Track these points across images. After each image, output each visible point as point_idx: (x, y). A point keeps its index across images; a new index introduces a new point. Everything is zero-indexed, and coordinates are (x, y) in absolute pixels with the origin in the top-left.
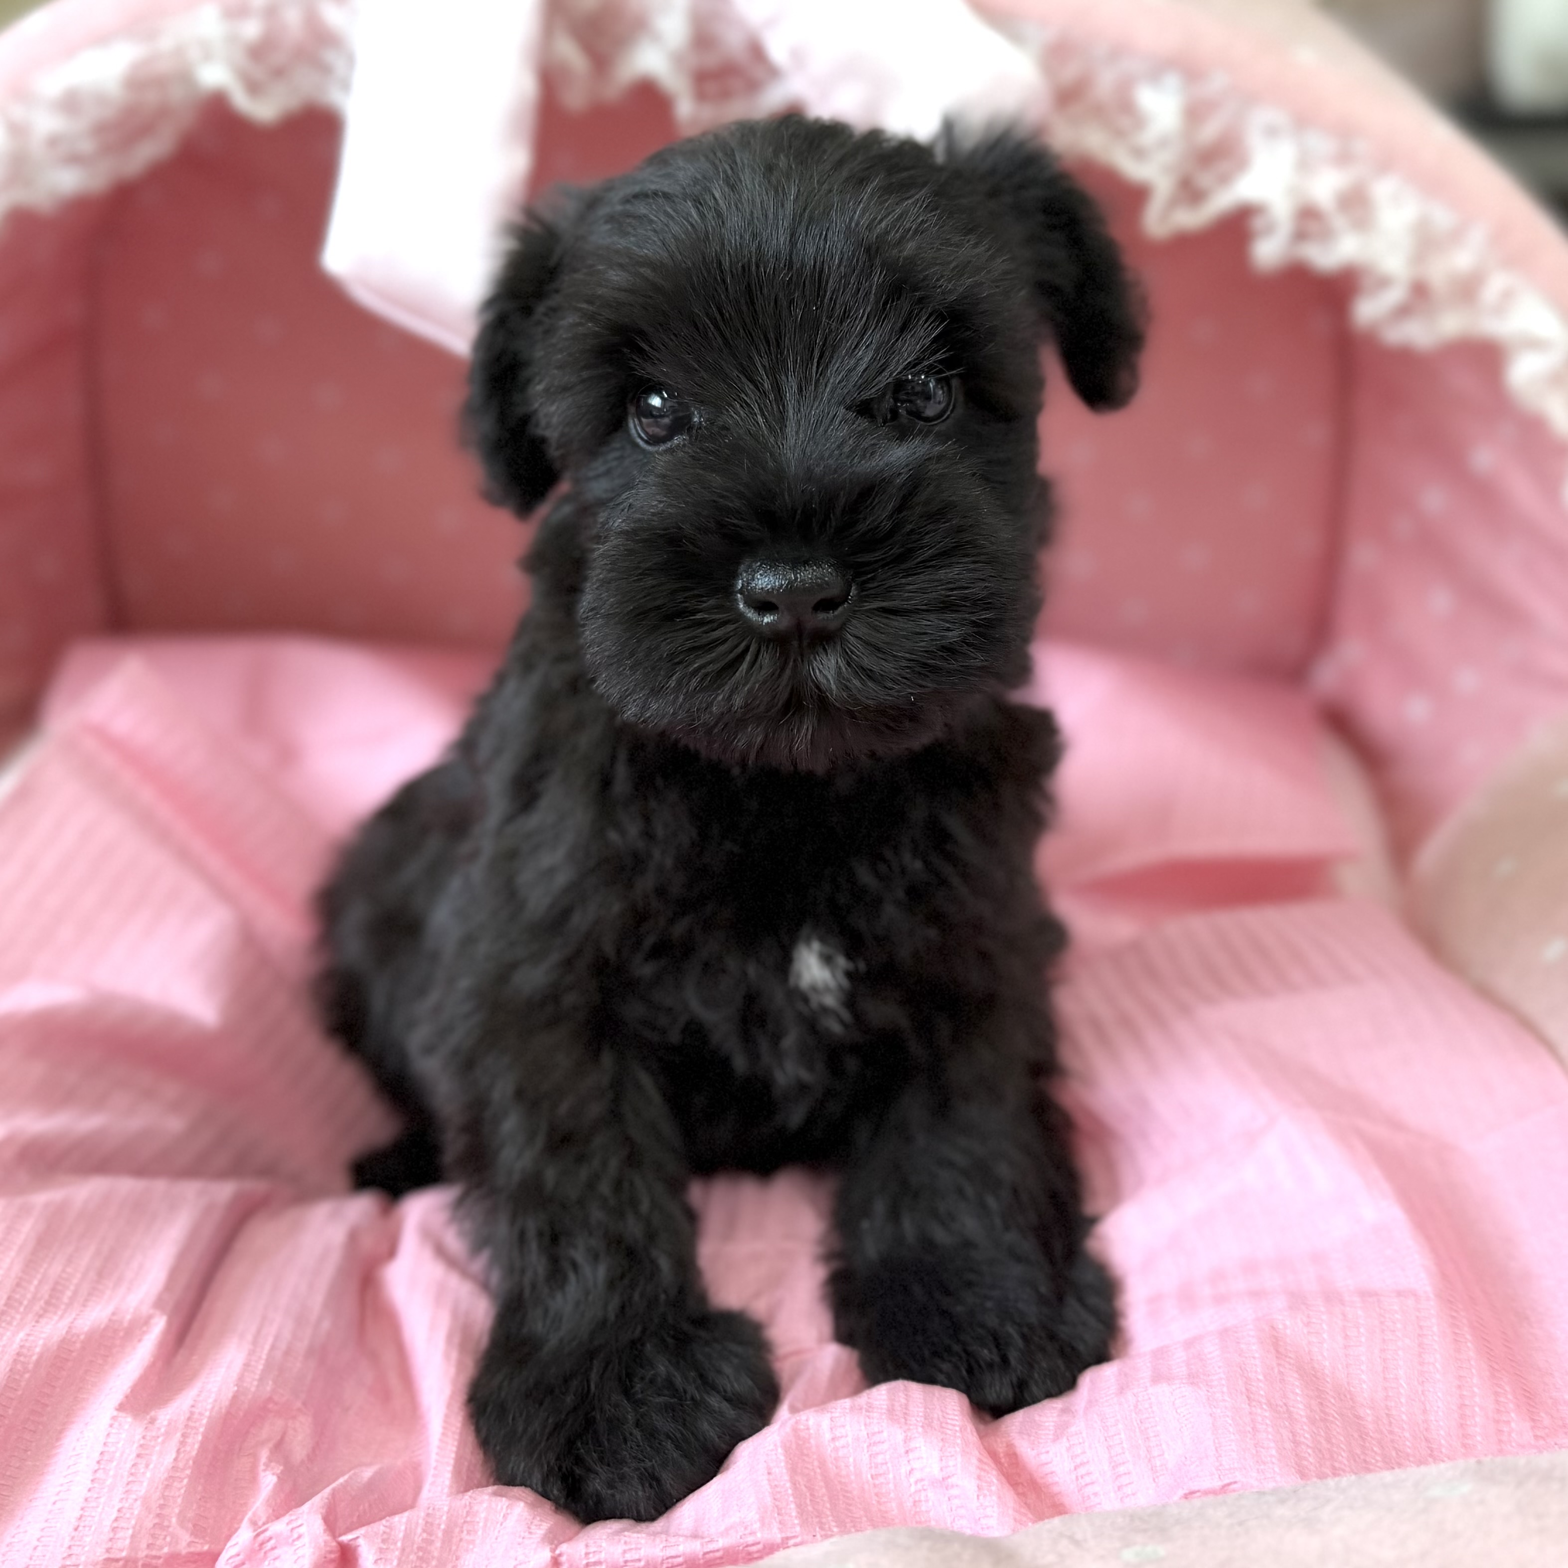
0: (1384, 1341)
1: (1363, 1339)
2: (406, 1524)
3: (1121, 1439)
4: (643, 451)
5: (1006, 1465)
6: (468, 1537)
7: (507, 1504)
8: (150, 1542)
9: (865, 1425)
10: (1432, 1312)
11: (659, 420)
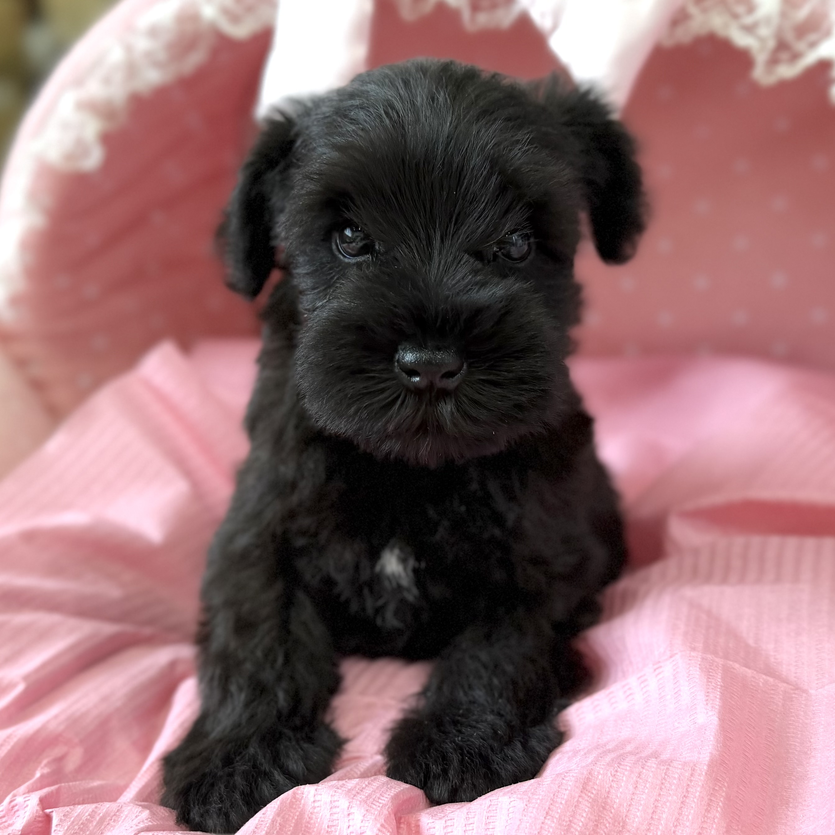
1: (646, 791)
2: (81, 811)
3: (473, 826)
6: (112, 823)
9: (332, 796)
11: (350, 244)
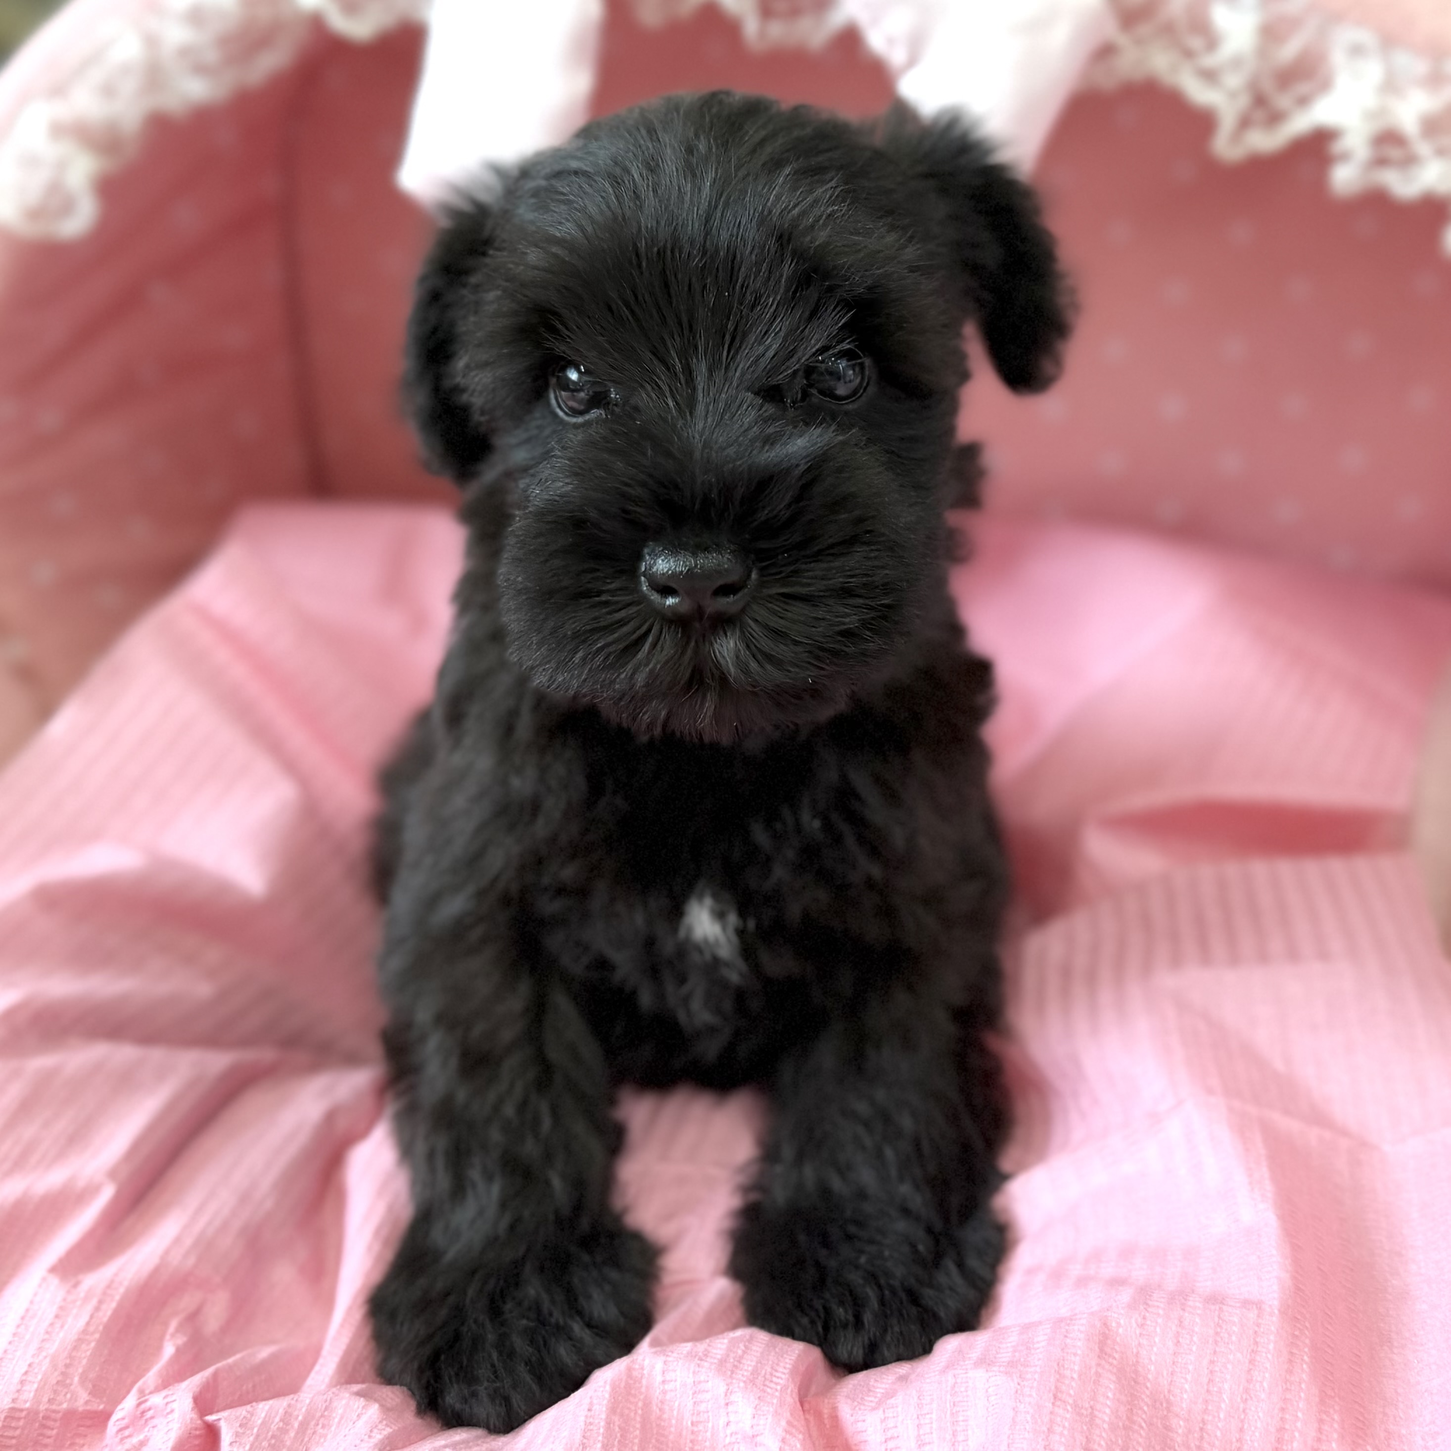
0: (1215, 1352)
1: (1194, 1348)
2: (267, 1412)
3: (931, 1418)
4: (562, 422)
5: (828, 1426)
6: (321, 1431)
7: (363, 1404)
8: (52, 1397)
9: (694, 1372)
11: (575, 394)
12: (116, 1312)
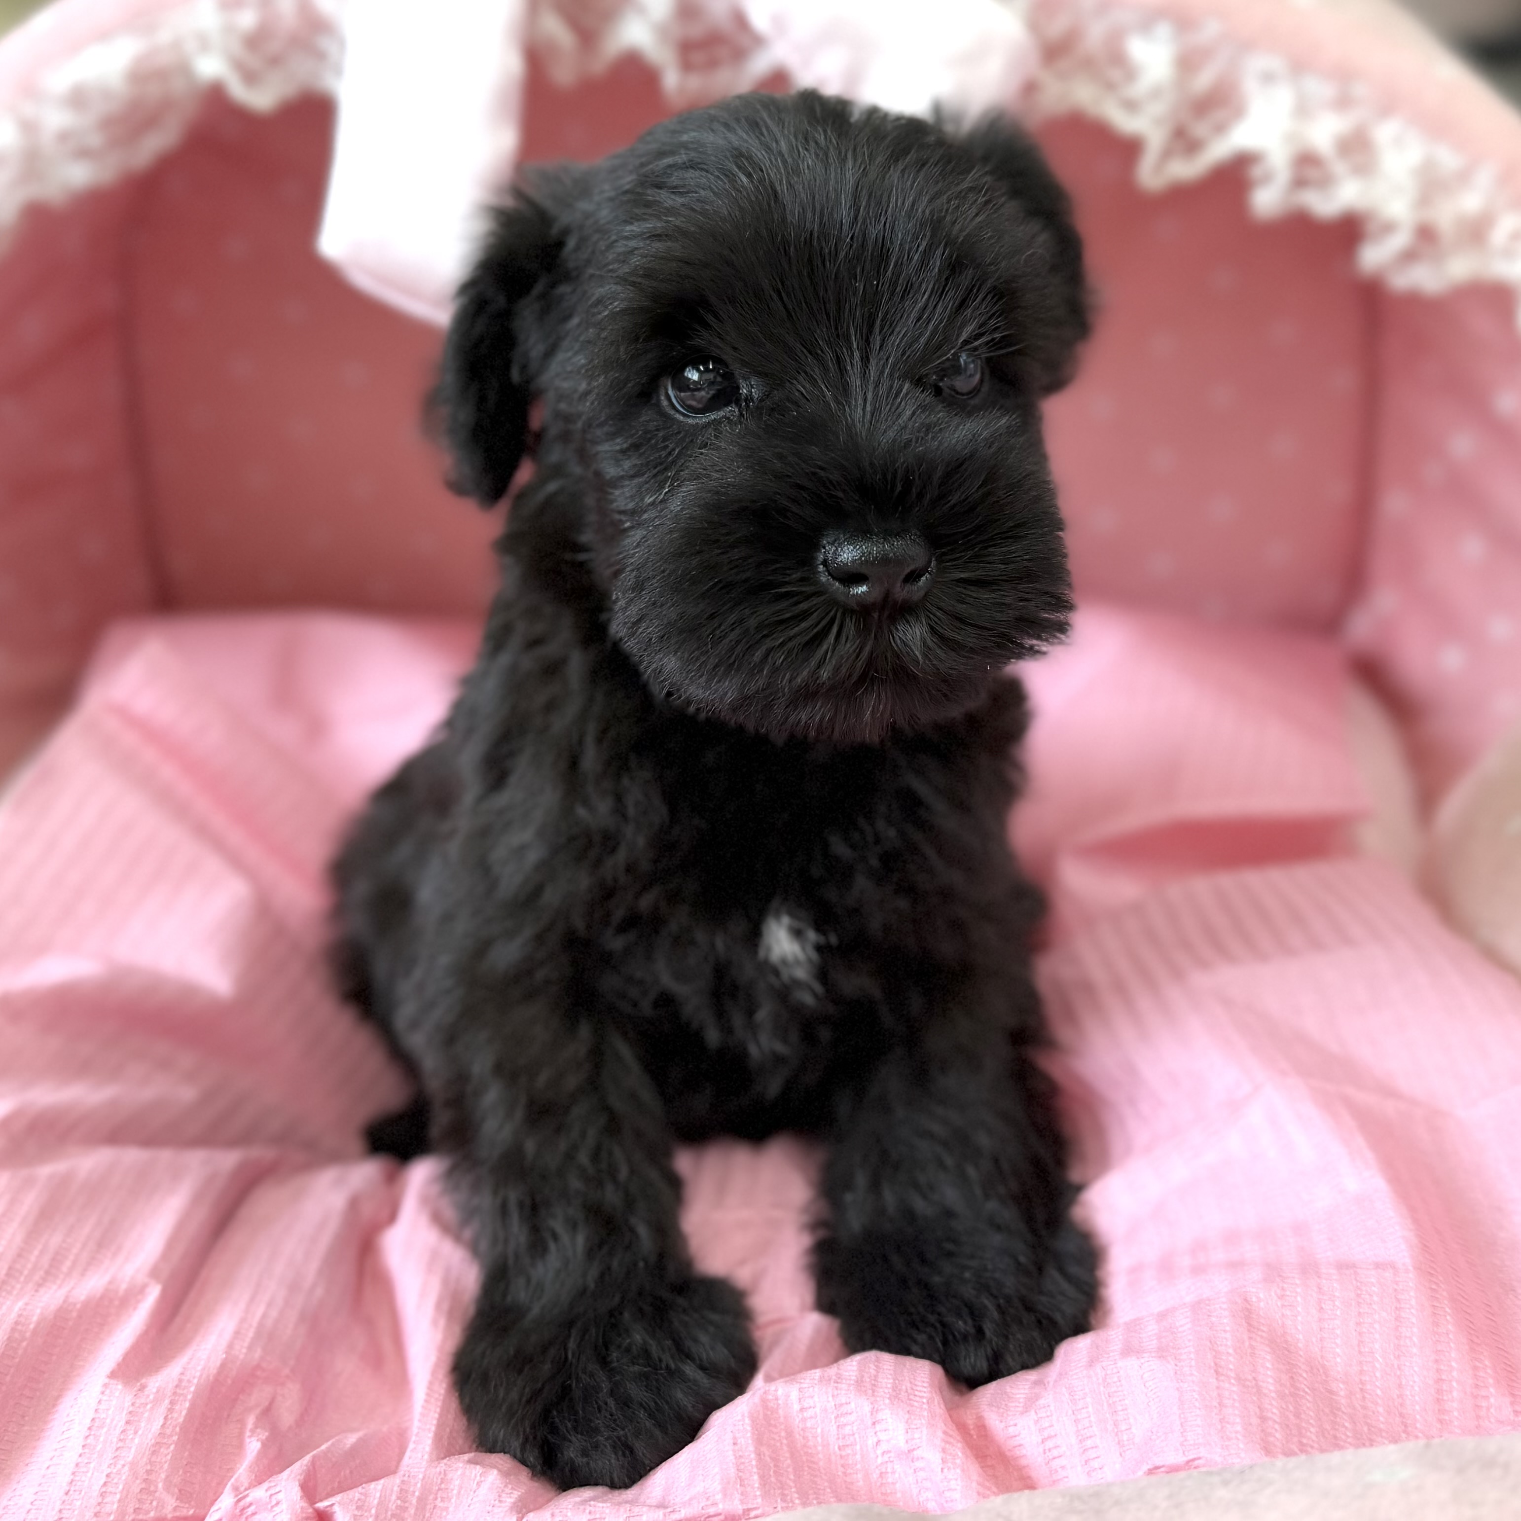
0: (1360, 1313)
2: (381, 1491)
5: (975, 1437)
7: (481, 1472)
8: (137, 1506)
9: (833, 1396)
10: (1411, 1284)
11: (696, 393)
12: (190, 1410)
